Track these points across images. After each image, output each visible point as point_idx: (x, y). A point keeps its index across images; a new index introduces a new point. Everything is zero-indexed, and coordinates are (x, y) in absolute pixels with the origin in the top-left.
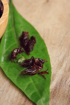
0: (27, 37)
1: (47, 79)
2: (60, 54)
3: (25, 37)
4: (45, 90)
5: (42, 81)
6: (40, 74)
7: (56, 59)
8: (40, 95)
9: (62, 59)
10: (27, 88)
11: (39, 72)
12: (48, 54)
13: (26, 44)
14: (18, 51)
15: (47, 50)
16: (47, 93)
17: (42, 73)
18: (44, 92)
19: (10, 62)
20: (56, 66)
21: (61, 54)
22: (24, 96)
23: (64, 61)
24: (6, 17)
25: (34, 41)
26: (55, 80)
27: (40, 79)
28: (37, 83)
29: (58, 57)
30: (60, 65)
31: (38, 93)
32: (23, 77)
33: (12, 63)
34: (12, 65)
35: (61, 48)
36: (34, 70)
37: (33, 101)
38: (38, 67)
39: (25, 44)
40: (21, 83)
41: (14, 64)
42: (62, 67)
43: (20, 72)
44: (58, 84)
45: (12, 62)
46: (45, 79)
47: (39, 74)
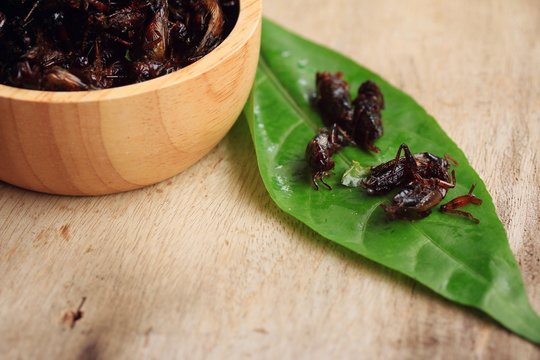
0: (344, 88)
1: (483, 221)
2: (492, 133)
3: (336, 89)
4: (496, 257)
5: (468, 231)
6: (445, 210)
7: (486, 150)
8: (482, 280)
9: (508, 148)
10: (419, 263)
11: (443, 202)
12: (449, 140)
13: (351, 112)
14: (329, 139)
15: (438, 126)
16: (506, 264)
17: (454, 204)
18: (492, 263)
19: (309, 191)
20: (498, 174)
21: (495, 132)
22: (418, 296)
23: (521, 153)
24: (259, 10)
25: (375, 98)
26: (513, 223)
27: (455, 229)
28: (451, 240)
29: (491, 144)
30: (512, 167)
31: (472, 274)
32: (386, 229)
33: (319, 193)
34: (324, 199)
35: (489, 111)
36: (426, 194)
37: (464, 301)
38: (437, 183)
39: (347, 115)
40: (389, 251)
41: (326, 193)
42: (523, 175)
43: (366, 217)
44: (532, 233)
45: (317, 188)
46: (477, 222)
47: (442, 210)
